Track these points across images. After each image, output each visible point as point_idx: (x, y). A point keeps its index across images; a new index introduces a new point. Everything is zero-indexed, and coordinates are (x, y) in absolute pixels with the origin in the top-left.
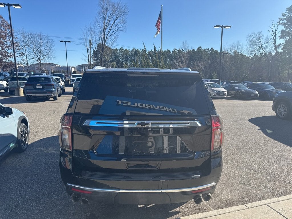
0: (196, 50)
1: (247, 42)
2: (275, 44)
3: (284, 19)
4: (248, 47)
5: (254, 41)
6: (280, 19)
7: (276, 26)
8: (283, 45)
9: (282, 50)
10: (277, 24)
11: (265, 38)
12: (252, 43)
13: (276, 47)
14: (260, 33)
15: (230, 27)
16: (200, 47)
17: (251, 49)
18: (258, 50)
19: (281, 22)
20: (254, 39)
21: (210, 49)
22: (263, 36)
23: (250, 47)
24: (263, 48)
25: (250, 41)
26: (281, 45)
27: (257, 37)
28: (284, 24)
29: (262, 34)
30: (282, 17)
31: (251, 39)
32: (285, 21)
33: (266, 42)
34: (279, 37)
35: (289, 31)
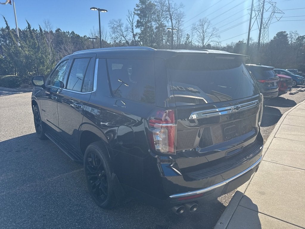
0: (54, 32)
1: (110, 29)
2: (133, 32)
3: (138, 10)
4: (111, 33)
5: (116, 28)
6: (135, 10)
7: (132, 16)
8: (139, 34)
9: (139, 38)
10: (133, 13)
11: (124, 26)
12: (114, 30)
13: (134, 36)
14: (120, 20)
15: (107, 11)
16: (59, 29)
17: (113, 36)
18: (120, 37)
19: (136, 12)
20: (115, 26)
21: (70, 32)
22: (122, 24)
23: (113, 34)
24: (124, 36)
25: (112, 28)
26: (138, 34)
27: (118, 24)
28: (138, 15)
29: (122, 22)
30: (137, 8)
31: (112, 26)
32: (139, 12)
33: (126, 30)
34: (135, 26)
35: (143, 21)
